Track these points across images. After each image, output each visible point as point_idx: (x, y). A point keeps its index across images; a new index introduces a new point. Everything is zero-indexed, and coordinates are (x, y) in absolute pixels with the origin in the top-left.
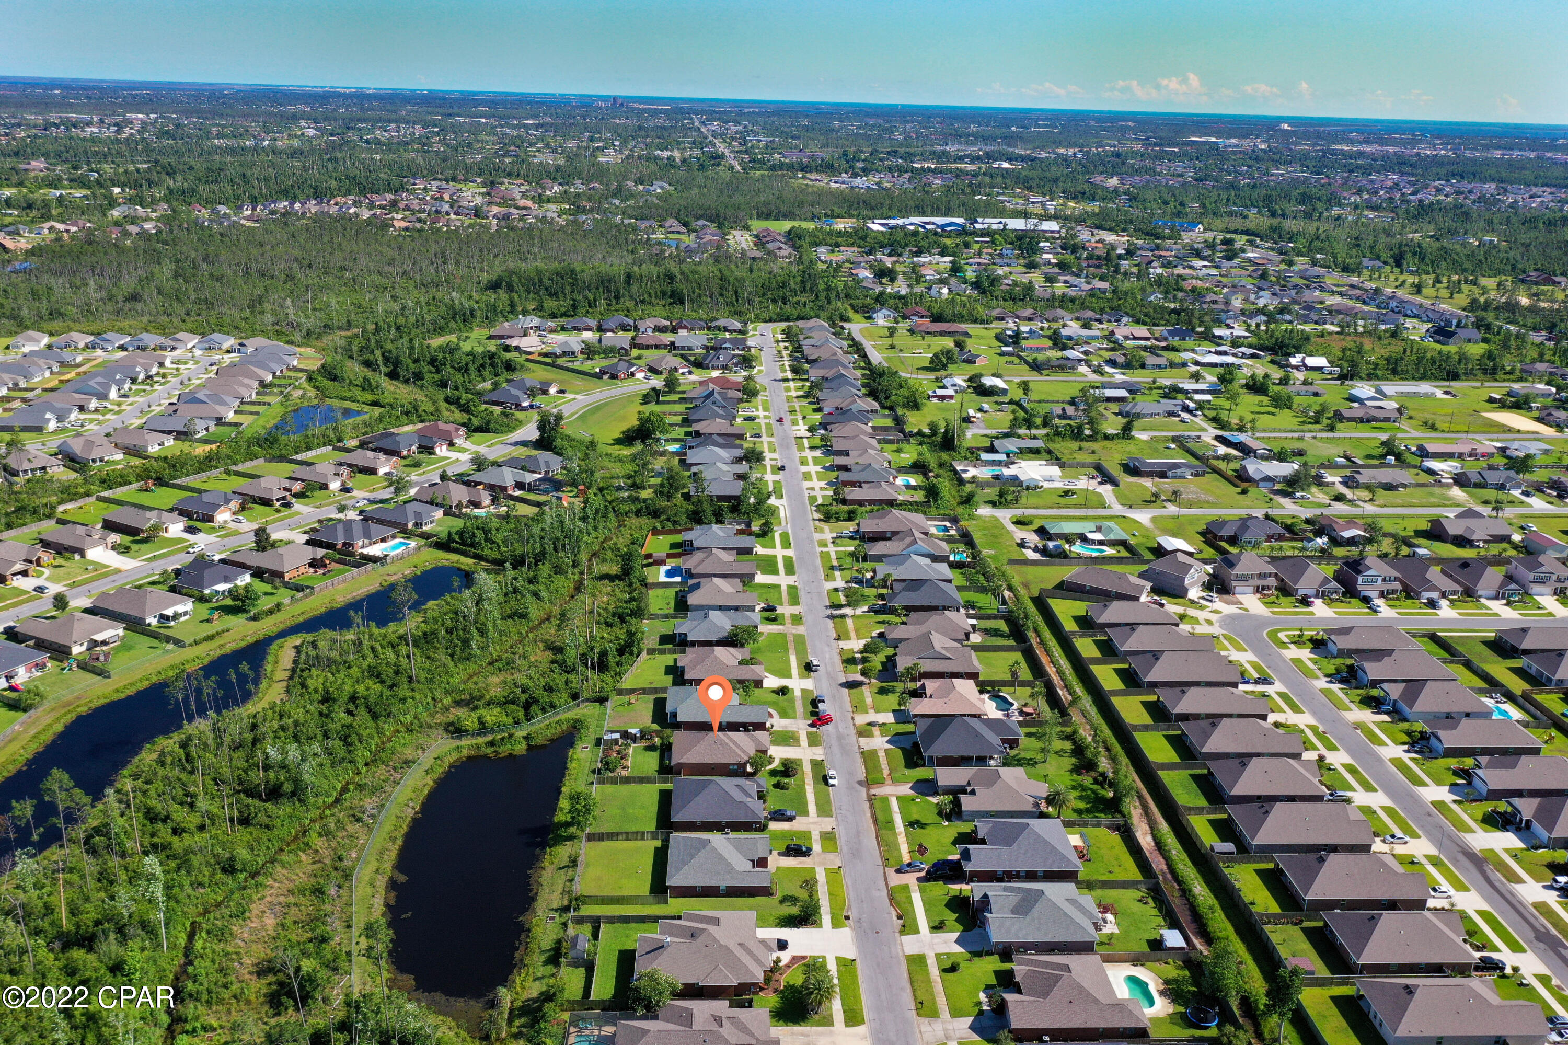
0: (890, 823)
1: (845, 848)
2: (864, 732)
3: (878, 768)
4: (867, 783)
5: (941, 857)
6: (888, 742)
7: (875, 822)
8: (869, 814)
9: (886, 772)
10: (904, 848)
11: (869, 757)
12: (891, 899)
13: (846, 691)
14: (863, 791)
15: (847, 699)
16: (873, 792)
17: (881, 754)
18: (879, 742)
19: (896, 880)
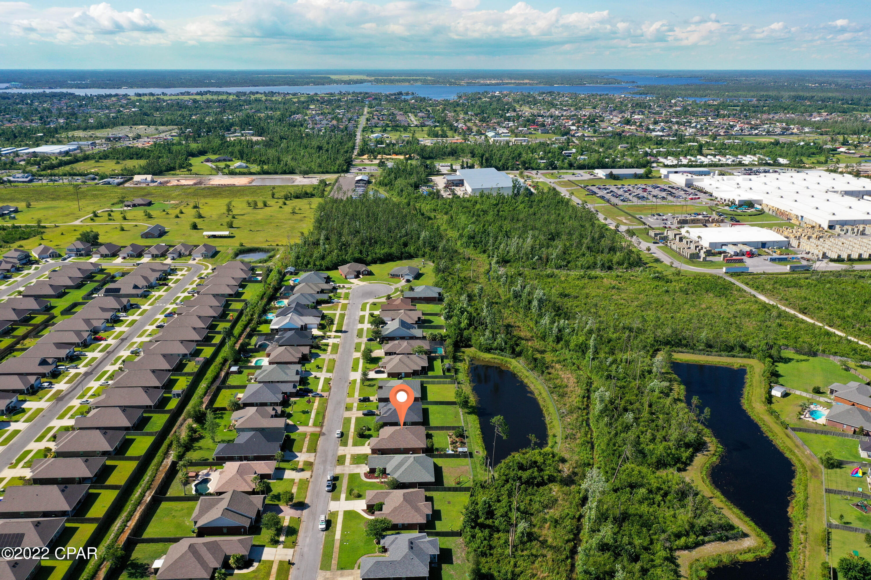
0: (317, 414)
1: (343, 405)
2: (309, 465)
3: (311, 441)
4: (321, 434)
5: (302, 399)
6: (297, 457)
7: (324, 416)
8: (326, 419)
9: (307, 439)
10: (316, 405)
11: (313, 449)
12: (330, 388)
13: (307, 501)
14: (324, 430)
15: (309, 494)
16: (318, 429)
17: (305, 450)
18: (302, 457)
19: (325, 394)
